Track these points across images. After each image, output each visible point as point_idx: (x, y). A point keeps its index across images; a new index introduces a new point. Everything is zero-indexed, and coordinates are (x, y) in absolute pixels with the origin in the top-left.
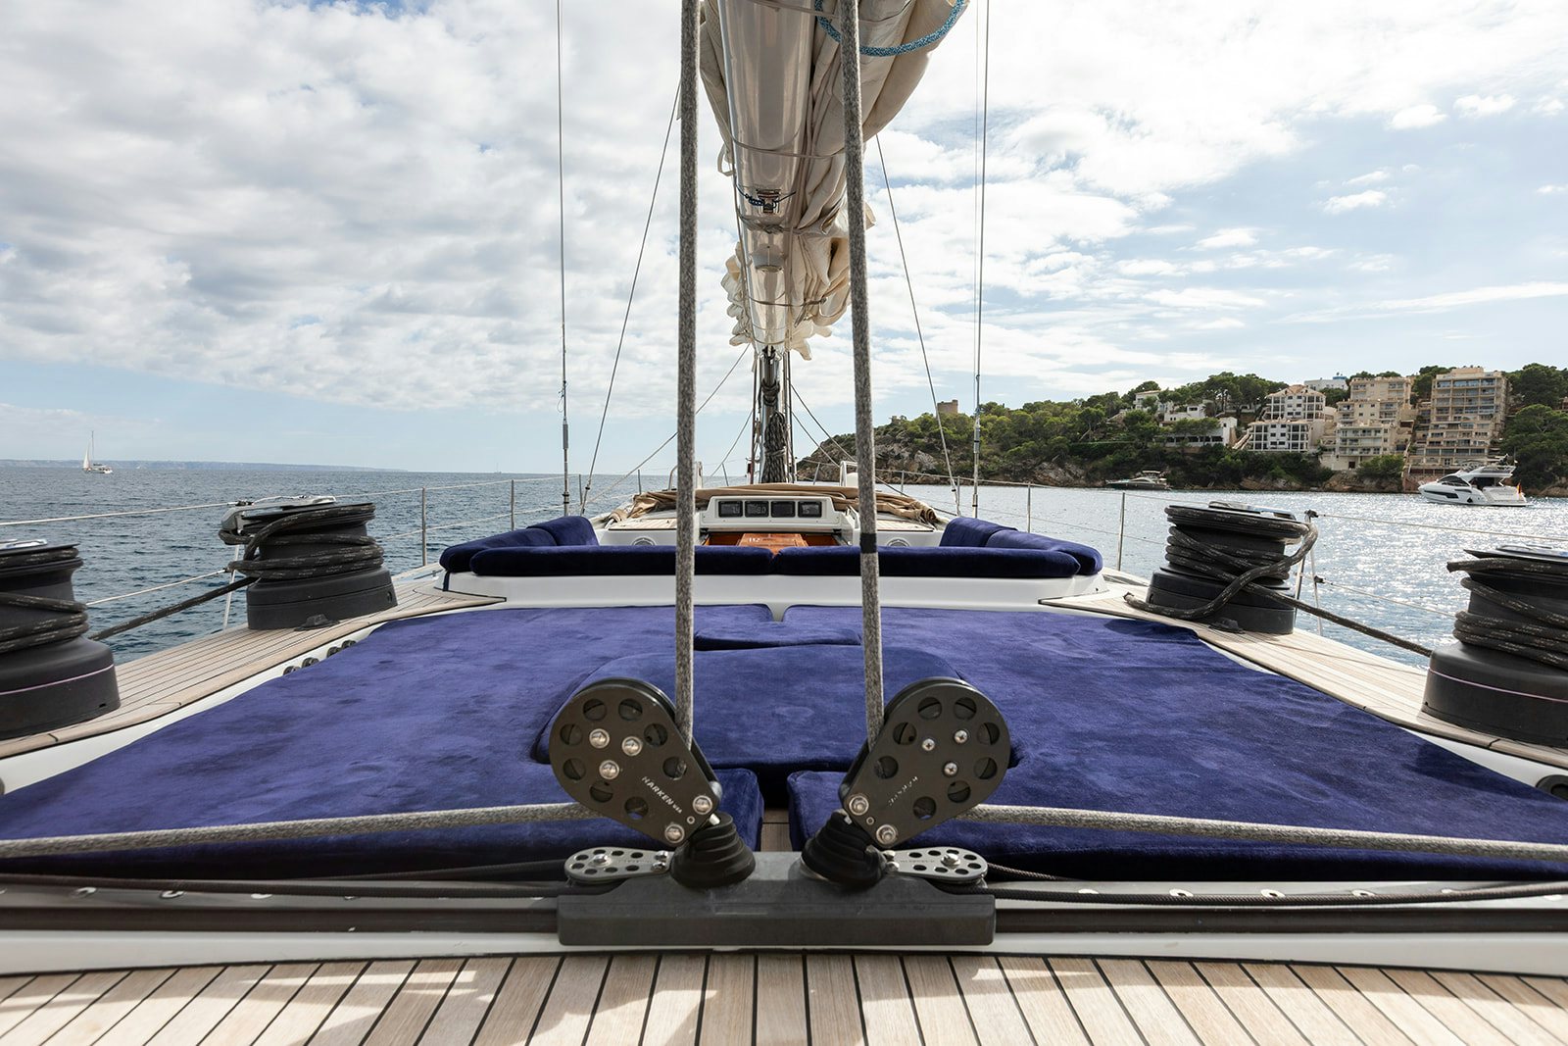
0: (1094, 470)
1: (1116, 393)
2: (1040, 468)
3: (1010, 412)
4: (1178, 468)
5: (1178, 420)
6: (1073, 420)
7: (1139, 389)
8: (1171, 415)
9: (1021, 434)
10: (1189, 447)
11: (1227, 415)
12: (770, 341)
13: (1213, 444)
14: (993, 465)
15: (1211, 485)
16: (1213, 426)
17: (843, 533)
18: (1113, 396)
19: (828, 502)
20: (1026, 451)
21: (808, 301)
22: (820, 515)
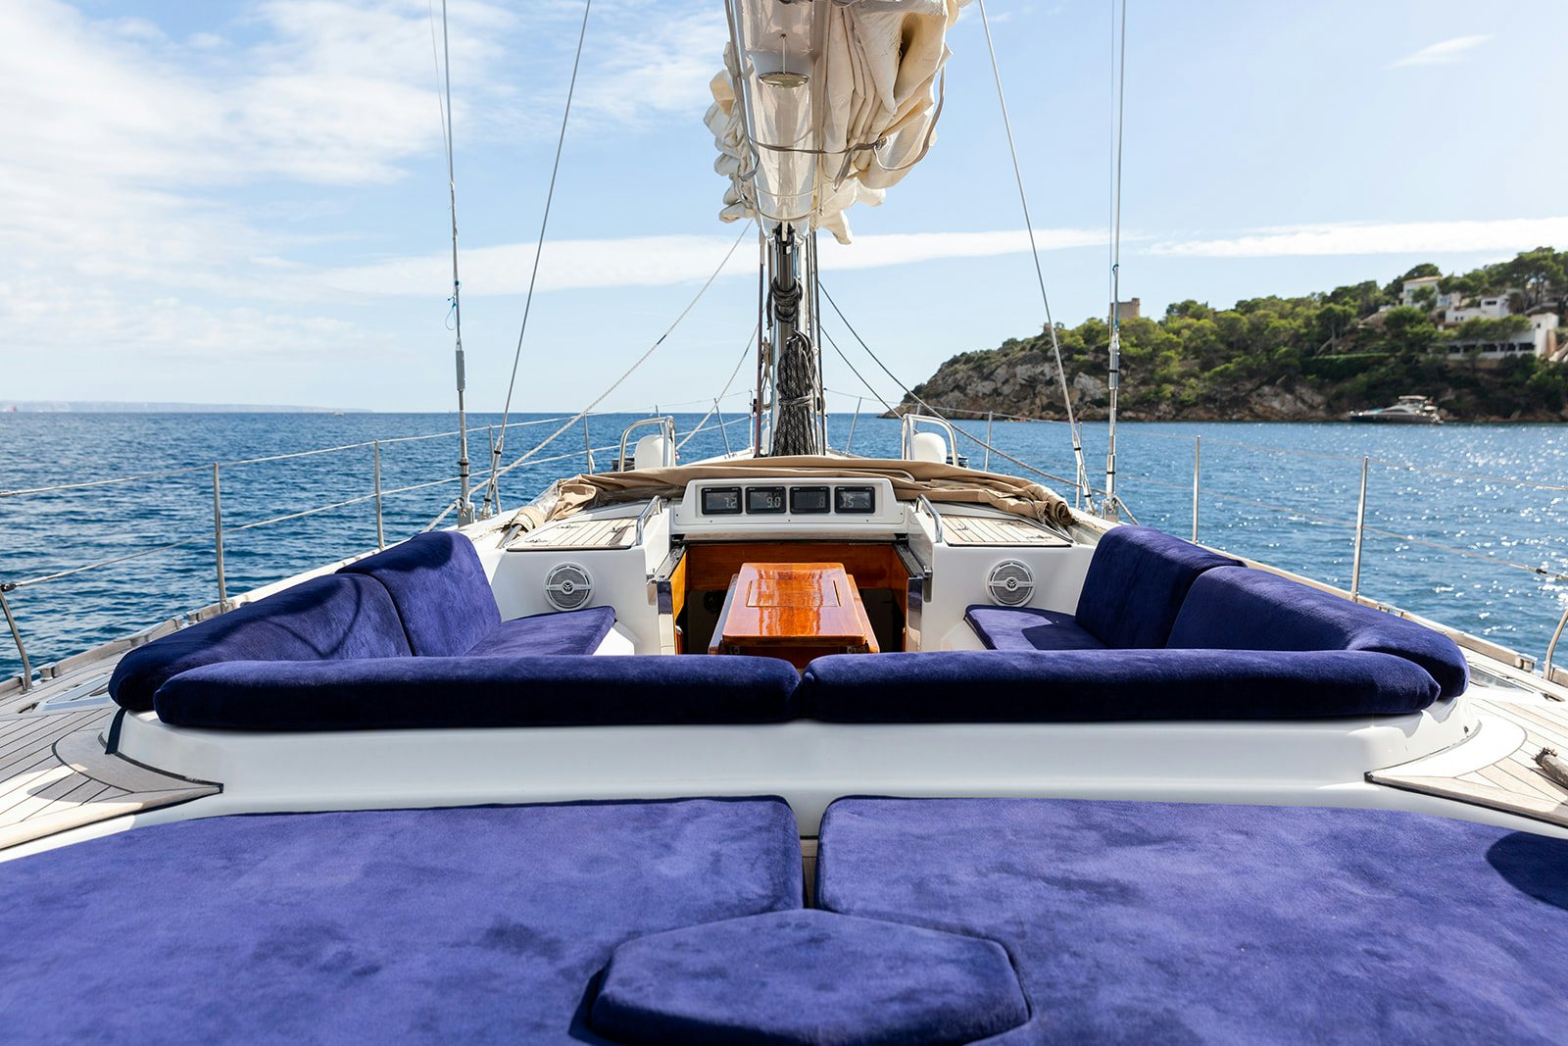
0: (1339, 396)
1: (1374, 282)
2: (1259, 395)
3: (1216, 313)
4: (1466, 390)
5: (1466, 320)
6: (1308, 323)
7: (1410, 276)
8: (1457, 311)
9: (1230, 345)
10: (1483, 360)
11: (1543, 311)
12: (785, 216)
13: (1519, 354)
14: (1189, 391)
15: (1516, 415)
16: (1519, 327)
17: (911, 539)
18: (1369, 287)
19: (884, 486)
20: (1238, 370)
21: (854, 143)
22: (871, 510)
